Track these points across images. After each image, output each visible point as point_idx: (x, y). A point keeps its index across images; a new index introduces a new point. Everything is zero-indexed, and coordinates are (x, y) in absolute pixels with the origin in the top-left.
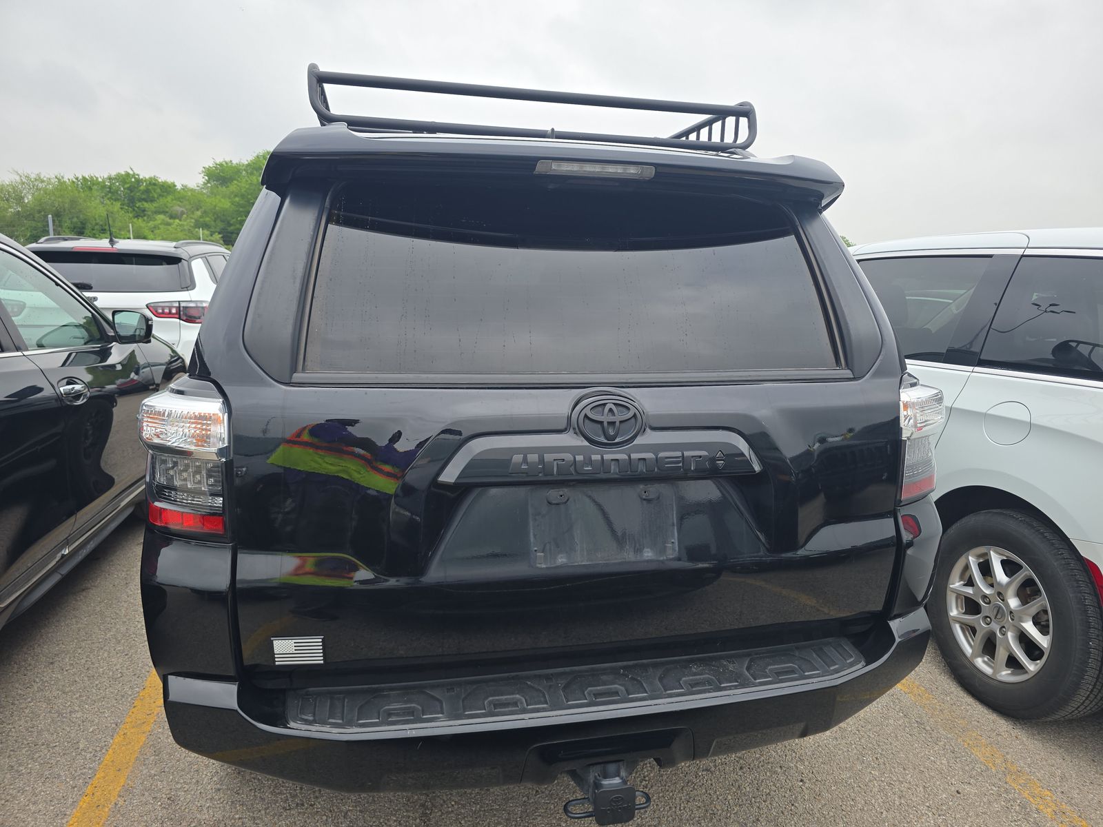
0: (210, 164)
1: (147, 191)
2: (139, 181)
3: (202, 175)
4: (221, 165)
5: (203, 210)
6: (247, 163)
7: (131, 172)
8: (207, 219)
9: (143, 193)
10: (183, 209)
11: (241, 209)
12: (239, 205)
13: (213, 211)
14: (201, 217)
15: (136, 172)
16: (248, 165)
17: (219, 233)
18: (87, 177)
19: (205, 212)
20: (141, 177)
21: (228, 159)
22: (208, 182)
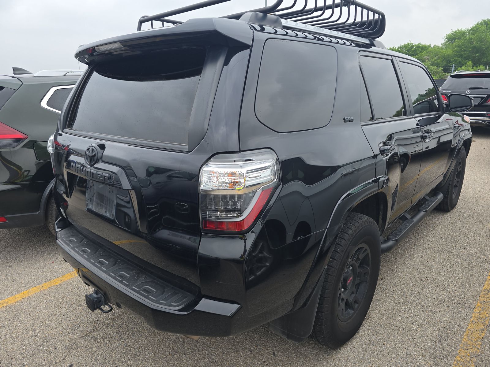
0: (449, 32)
1: (415, 51)
2: (412, 47)
3: (444, 39)
4: (456, 32)
5: (438, 56)
6: (470, 28)
7: (410, 43)
8: (439, 61)
9: (413, 52)
10: (429, 57)
11: (458, 54)
12: (457, 52)
13: (444, 56)
14: (437, 60)
15: (412, 42)
16: (471, 30)
17: (443, 67)
18: (392, 48)
19: (439, 57)
20: (414, 44)
21: (459, 29)
22: (447, 41)
